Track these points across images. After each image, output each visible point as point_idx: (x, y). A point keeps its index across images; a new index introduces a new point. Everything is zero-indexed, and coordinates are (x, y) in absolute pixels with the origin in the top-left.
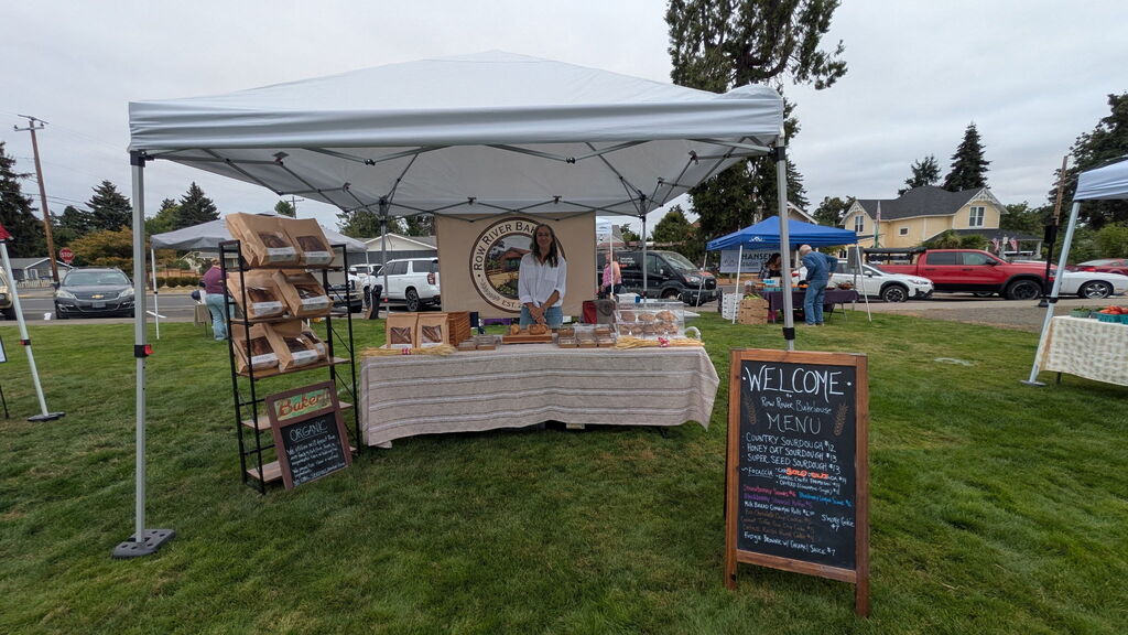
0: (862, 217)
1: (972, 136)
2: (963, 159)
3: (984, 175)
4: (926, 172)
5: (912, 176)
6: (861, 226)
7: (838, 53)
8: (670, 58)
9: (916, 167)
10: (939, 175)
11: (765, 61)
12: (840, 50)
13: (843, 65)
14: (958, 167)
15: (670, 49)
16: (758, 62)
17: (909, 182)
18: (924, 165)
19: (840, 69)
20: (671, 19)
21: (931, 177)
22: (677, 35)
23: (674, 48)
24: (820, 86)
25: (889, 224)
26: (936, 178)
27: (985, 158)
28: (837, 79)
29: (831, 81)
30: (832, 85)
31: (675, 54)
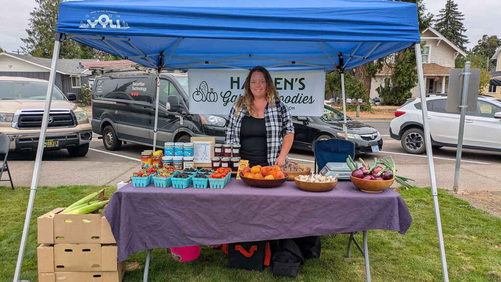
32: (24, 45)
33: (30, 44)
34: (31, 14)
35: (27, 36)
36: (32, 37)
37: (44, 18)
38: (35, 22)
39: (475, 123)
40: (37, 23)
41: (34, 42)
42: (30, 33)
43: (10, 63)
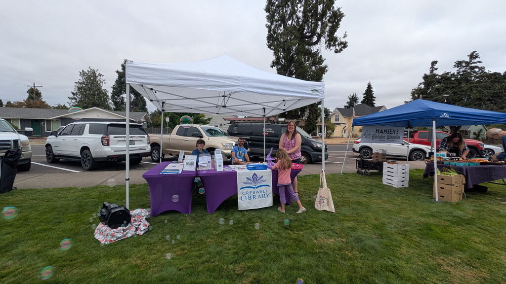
0: (338, 115)
1: (369, 87)
2: (367, 96)
3: (374, 102)
4: (353, 99)
5: (349, 101)
6: (338, 119)
7: (344, 37)
8: (267, 30)
9: (350, 97)
10: (358, 101)
11: (311, 37)
12: (345, 36)
13: (346, 43)
14: (365, 98)
15: (267, 25)
16: (308, 37)
17: (348, 103)
18: (353, 96)
19: (344, 45)
20: (267, 10)
21: (355, 102)
22: (271, 18)
23: (269, 24)
24: (336, 51)
25: (349, 118)
26: (357, 102)
27: (374, 96)
28: (343, 49)
29: (341, 50)
30: (342, 52)
31: (269, 27)
32: (69, 101)
33: (73, 101)
34: (76, 83)
35: (72, 96)
36: (75, 96)
37: (84, 86)
38: (78, 88)
39: (392, 146)
40: (79, 88)
41: (76, 99)
42: (73, 93)
43: (98, 114)
